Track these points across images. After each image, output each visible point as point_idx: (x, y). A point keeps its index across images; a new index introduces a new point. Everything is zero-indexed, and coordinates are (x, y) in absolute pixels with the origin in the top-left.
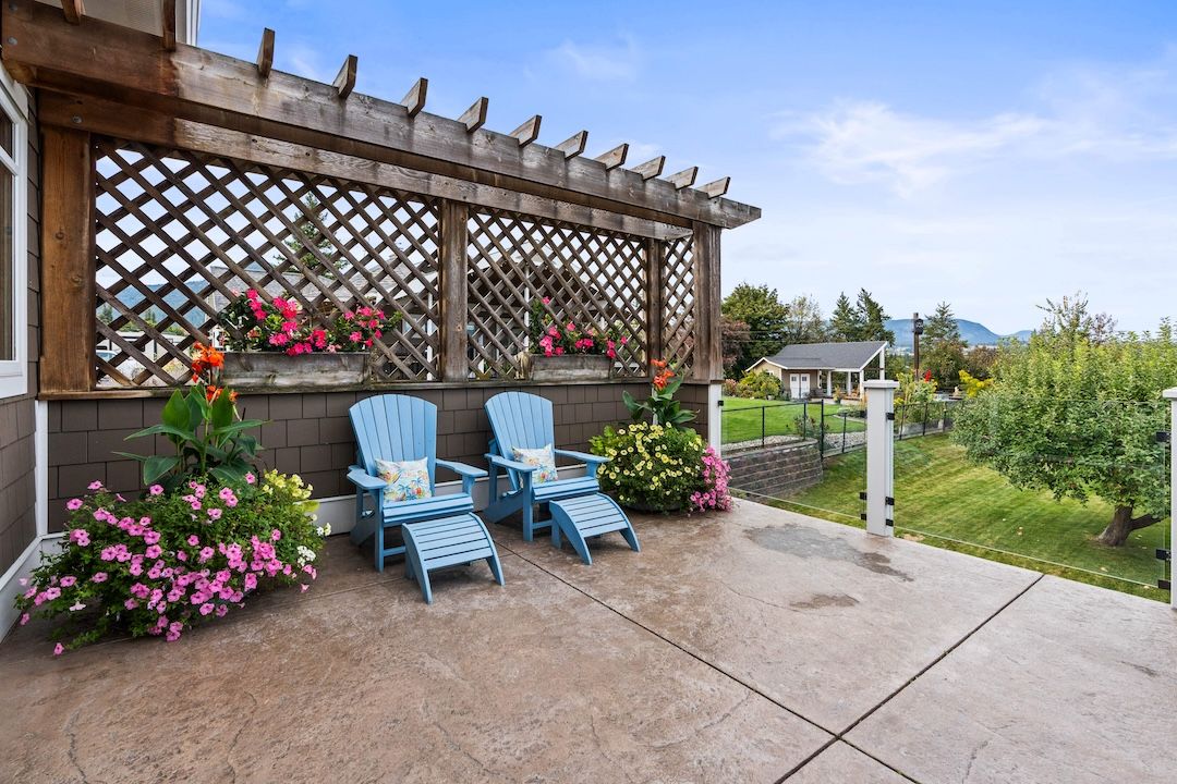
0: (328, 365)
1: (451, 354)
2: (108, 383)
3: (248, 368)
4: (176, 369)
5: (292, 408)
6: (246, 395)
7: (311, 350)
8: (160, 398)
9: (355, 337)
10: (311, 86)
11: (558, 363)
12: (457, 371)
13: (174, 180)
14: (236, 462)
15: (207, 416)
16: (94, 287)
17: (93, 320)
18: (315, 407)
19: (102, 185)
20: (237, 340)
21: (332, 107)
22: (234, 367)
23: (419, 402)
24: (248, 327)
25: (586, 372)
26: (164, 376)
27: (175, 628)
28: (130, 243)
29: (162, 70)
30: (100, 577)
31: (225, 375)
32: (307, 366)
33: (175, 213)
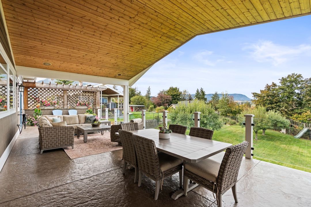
0: (50, 107)
1: (65, 105)
2: (29, 108)
3: (42, 107)
4: (35, 107)
5: (47, 111)
6: (42, 110)
7: (49, 105)
8: (34, 110)
9: (53, 104)
10: (47, 84)
11: (79, 106)
12: (65, 107)
13: (35, 90)
14: (40, 115)
15: (38, 111)
16: (28, 100)
17: (28, 103)
18: (49, 111)
19: (28, 91)
20: (41, 105)
21: (49, 85)
22: (41, 107)
23: (60, 110)
24: (42, 103)
25: (84, 107)
26: (34, 108)
27: (36, 125)
28: (31, 96)
29: (34, 85)
30: (31, 121)
31: (40, 108)
32: (48, 107)
33: (35, 93)
